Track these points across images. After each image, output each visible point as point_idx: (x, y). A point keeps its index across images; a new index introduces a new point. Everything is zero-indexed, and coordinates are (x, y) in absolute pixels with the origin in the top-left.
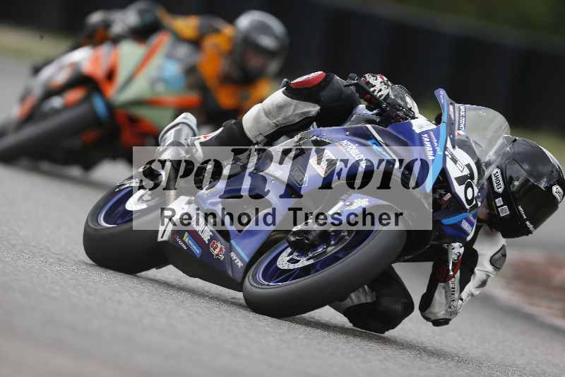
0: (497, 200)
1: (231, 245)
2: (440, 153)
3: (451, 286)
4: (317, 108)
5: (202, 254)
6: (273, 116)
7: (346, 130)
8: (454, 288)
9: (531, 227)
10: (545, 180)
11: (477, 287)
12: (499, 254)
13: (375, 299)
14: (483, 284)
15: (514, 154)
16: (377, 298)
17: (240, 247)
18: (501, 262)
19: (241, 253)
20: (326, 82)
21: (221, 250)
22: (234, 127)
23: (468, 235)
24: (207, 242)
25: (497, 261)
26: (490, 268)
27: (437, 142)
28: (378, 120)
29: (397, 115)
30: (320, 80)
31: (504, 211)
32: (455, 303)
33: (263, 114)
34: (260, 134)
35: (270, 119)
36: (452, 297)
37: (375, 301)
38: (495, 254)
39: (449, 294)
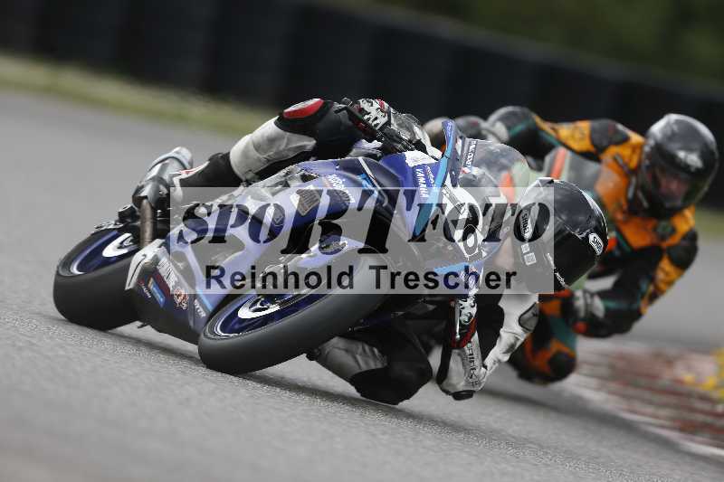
3: (468, 352)
4: (313, 143)
5: (166, 301)
6: (263, 150)
7: (338, 163)
8: (472, 354)
11: (504, 353)
12: (530, 313)
13: (386, 364)
14: (511, 348)
16: (389, 364)
18: (532, 323)
19: (205, 302)
20: (323, 111)
21: (185, 297)
22: (221, 161)
25: (528, 322)
26: (518, 329)
27: (434, 179)
30: (316, 109)
32: (476, 372)
33: (252, 147)
34: (250, 170)
35: (260, 153)
36: (472, 364)
37: (386, 367)
38: (525, 313)
39: (467, 362)
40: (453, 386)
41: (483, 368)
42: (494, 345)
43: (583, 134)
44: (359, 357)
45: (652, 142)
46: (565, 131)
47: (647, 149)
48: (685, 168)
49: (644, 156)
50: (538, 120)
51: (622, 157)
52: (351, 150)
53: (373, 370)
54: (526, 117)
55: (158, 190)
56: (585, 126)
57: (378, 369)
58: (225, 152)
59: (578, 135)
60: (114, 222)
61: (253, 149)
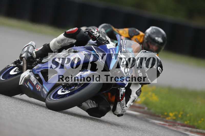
1: (43, 86)
3: (122, 103)
4: (75, 41)
5: (33, 89)
7: (85, 47)
11: (132, 102)
12: (139, 91)
13: (97, 106)
14: (134, 101)
17: (46, 87)
18: (140, 93)
19: (46, 89)
21: (40, 88)
22: (47, 46)
23: (126, 85)
24: (35, 85)
25: (138, 93)
26: (136, 95)
29: (102, 43)
34: (56, 49)
35: (59, 44)
36: (123, 106)
37: (97, 107)
38: (137, 91)
39: (122, 106)
40: (118, 113)
41: (126, 107)
42: (129, 100)
43: (126, 32)
44: (89, 104)
45: (147, 35)
46: (121, 31)
47: (146, 37)
48: (158, 42)
49: (145, 39)
50: (113, 28)
51: (138, 39)
52: (87, 43)
53: (93, 108)
54: (110, 27)
55: (27, 55)
56: (127, 30)
57: (94, 108)
58: (48, 43)
59: (125, 33)
60: (13, 64)
61: (57, 43)
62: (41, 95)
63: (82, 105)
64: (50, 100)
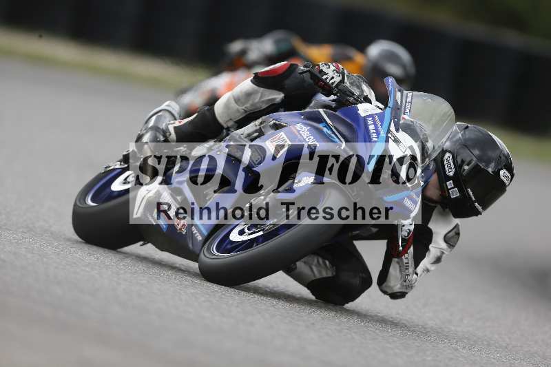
0: (448, 183)
2: (383, 134)
3: (405, 261)
4: (282, 96)
6: (242, 103)
8: (408, 263)
9: (480, 208)
10: (493, 164)
11: (432, 264)
12: (453, 233)
13: (334, 273)
14: (438, 260)
15: (466, 140)
16: (337, 273)
18: (456, 240)
19: (200, 228)
20: (290, 71)
22: (207, 112)
25: (452, 239)
26: (444, 245)
27: (381, 125)
28: (334, 106)
31: (455, 193)
32: (409, 278)
34: (231, 119)
35: (239, 105)
36: (407, 271)
37: (335, 276)
38: (448, 233)
39: (403, 269)
40: (391, 288)
41: (415, 275)
42: (425, 257)
44: (314, 268)
53: (324, 278)
60: (119, 163)
61: (234, 102)
62: (188, 246)
63: (296, 268)
64: (211, 257)
